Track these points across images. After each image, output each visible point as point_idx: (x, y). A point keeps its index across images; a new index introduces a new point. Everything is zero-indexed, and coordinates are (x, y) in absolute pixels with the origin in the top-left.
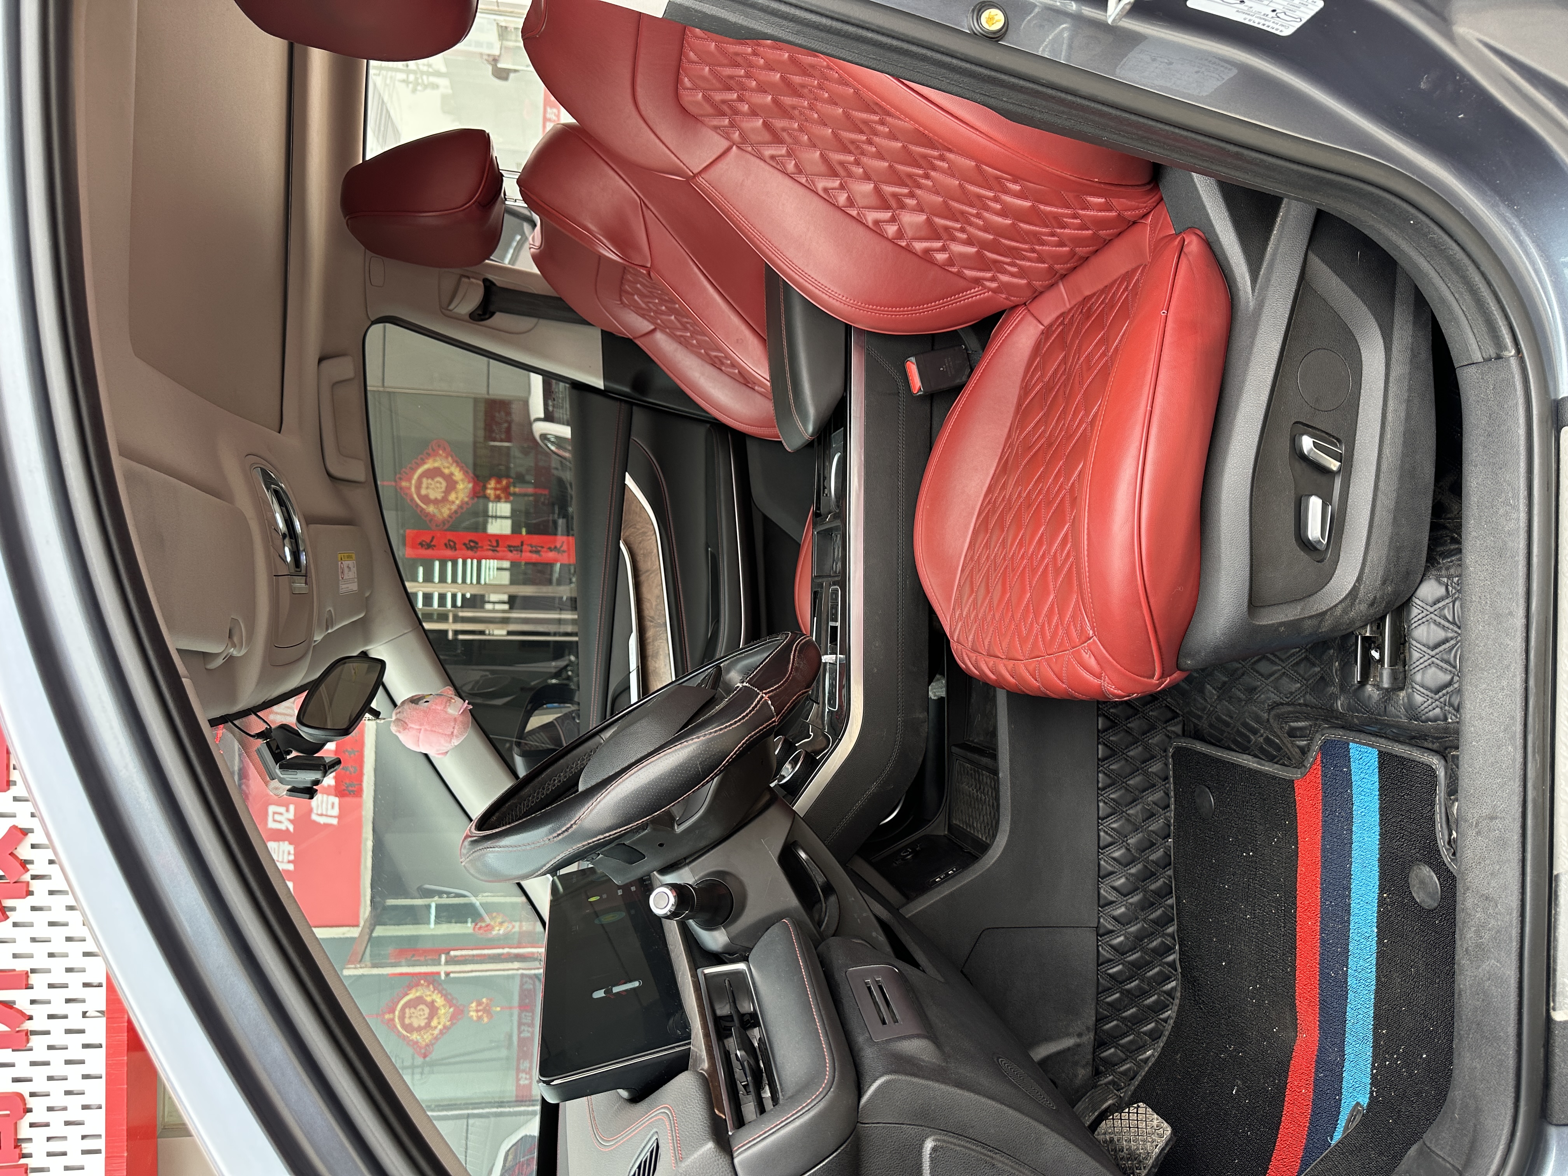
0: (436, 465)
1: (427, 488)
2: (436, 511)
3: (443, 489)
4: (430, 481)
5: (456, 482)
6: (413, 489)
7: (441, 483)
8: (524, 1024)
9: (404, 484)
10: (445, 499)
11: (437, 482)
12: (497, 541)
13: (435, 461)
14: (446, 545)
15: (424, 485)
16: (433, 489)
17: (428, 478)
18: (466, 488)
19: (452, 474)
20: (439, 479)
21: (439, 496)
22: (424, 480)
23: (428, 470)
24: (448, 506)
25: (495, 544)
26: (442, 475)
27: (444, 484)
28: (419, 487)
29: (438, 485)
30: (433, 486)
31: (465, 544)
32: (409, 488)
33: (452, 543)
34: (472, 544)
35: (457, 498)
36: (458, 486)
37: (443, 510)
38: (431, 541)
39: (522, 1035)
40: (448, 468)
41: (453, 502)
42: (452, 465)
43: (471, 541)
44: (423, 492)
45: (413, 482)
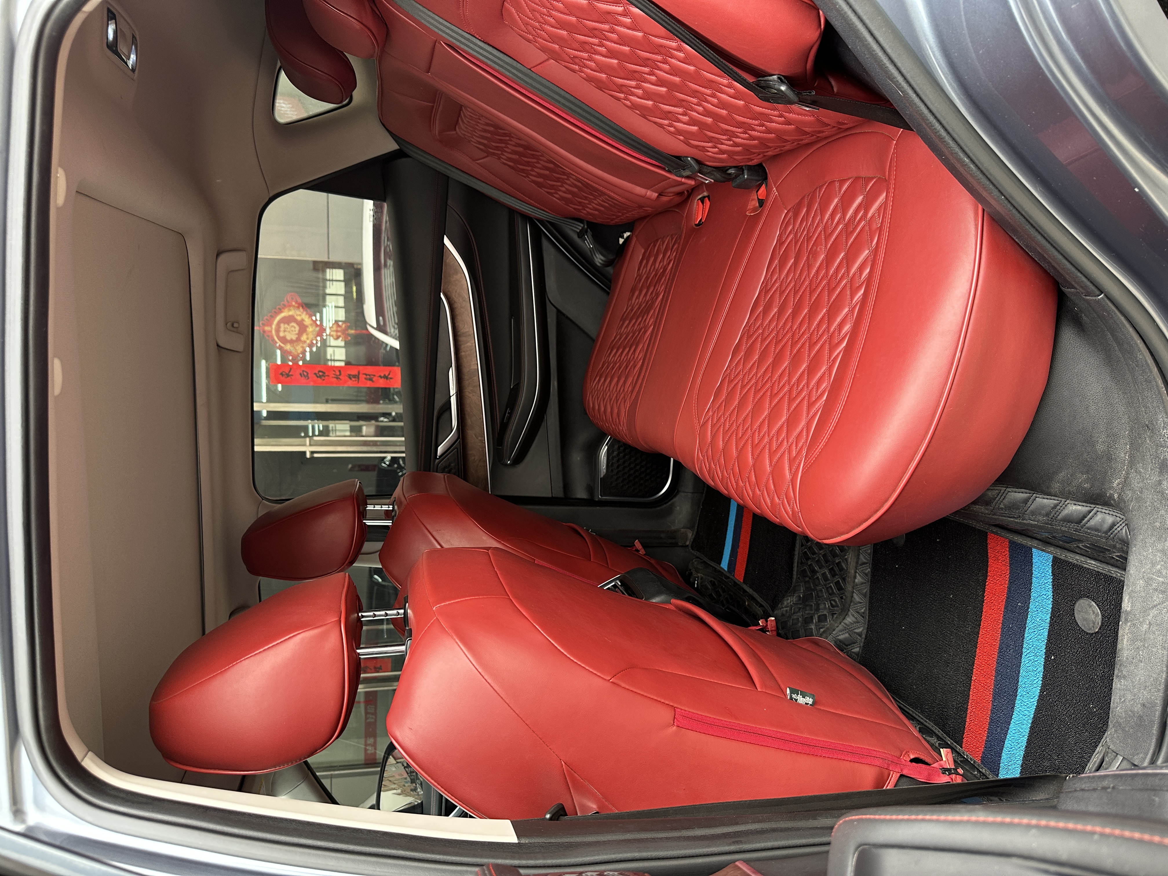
0: (291, 313)
1: (285, 331)
2: (292, 349)
3: (297, 332)
4: (286, 326)
5: (306, 327)
6: (274, 332)
7: (295, 328)
8: (369, 713)
9: (267, 328)
10: (298, 340)
11: (292, 326)
12: (340, 371)
13: (289, 310)
14: (301, 374)
15: (282, 329)
16: (289, 332)
17: (284, 323)
18: (314, 331)
19: (303, 320)
20: (293, 324)
21: (294, 337)
22: (282, 325)
23: (284, 318)
24: (301, 345)
25: (338, 373)
26: (295, 321)
27: (297, 328)
28: (278, 331)
29: (293, 329)
30: (288, 330)
31: (315, 374)
32: (271, 332)
33: (305, 374)
34: (321, 374)
35: (308, 339)
36: (308, 329)
37: (297, 348)
38: (289, 372)
39: (368, 721)
40: (300, 315)
41: (305, 342)
42: (302, 313)
43: (319, 371)
44: (282, 334)
45: (274, 326)
